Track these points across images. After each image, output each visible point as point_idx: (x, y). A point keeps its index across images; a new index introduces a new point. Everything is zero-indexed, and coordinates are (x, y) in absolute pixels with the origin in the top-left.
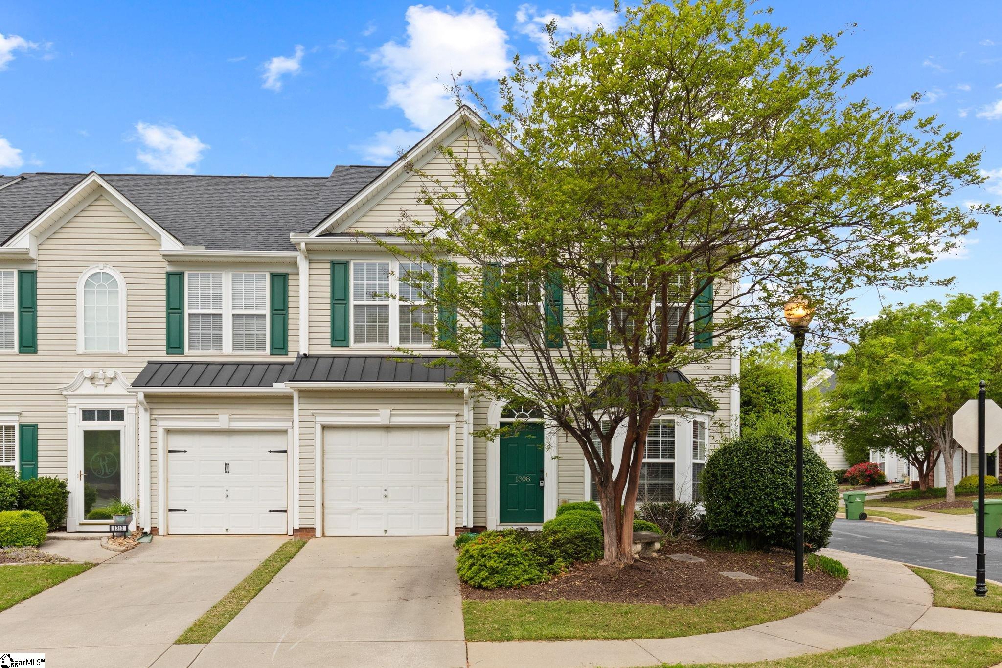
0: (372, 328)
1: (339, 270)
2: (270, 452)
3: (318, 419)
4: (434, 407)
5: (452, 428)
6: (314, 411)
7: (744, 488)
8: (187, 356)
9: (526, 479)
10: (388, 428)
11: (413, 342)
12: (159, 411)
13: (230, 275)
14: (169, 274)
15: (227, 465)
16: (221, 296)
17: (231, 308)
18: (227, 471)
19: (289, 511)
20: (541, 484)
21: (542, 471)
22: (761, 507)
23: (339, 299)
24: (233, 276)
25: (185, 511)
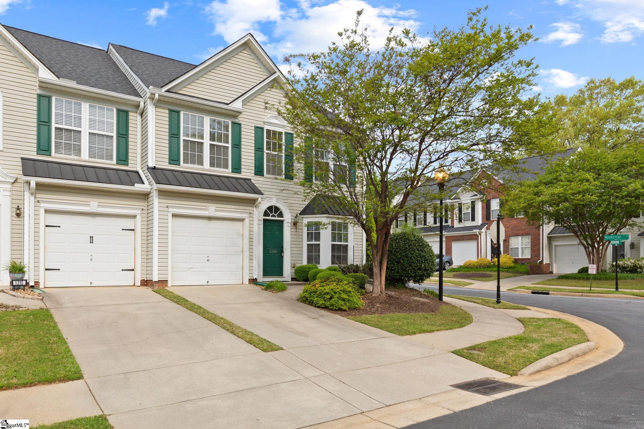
0: (193, 156)
1: (174, 116)
2: (123, 230)
3: (171, 210)
4: (237, 207)
5: (247, 220)
6: (168, 205)
7: (407, 257)
8: (53, 157)
9: (275, 251)
10: (210, 218)
11: (217, 167)
12: (41, 196)
13: (88, 104)
14: (39, 96)
15: (91, 238)
16: (80, 118)
17: (88, 128)
18: (92, 242)
19: (136, 270)
20: (282, 255)
21: (282, 247)
22: (415, 267)
23: (174, 135)
24: (90, 106)
25: (59, 270)
